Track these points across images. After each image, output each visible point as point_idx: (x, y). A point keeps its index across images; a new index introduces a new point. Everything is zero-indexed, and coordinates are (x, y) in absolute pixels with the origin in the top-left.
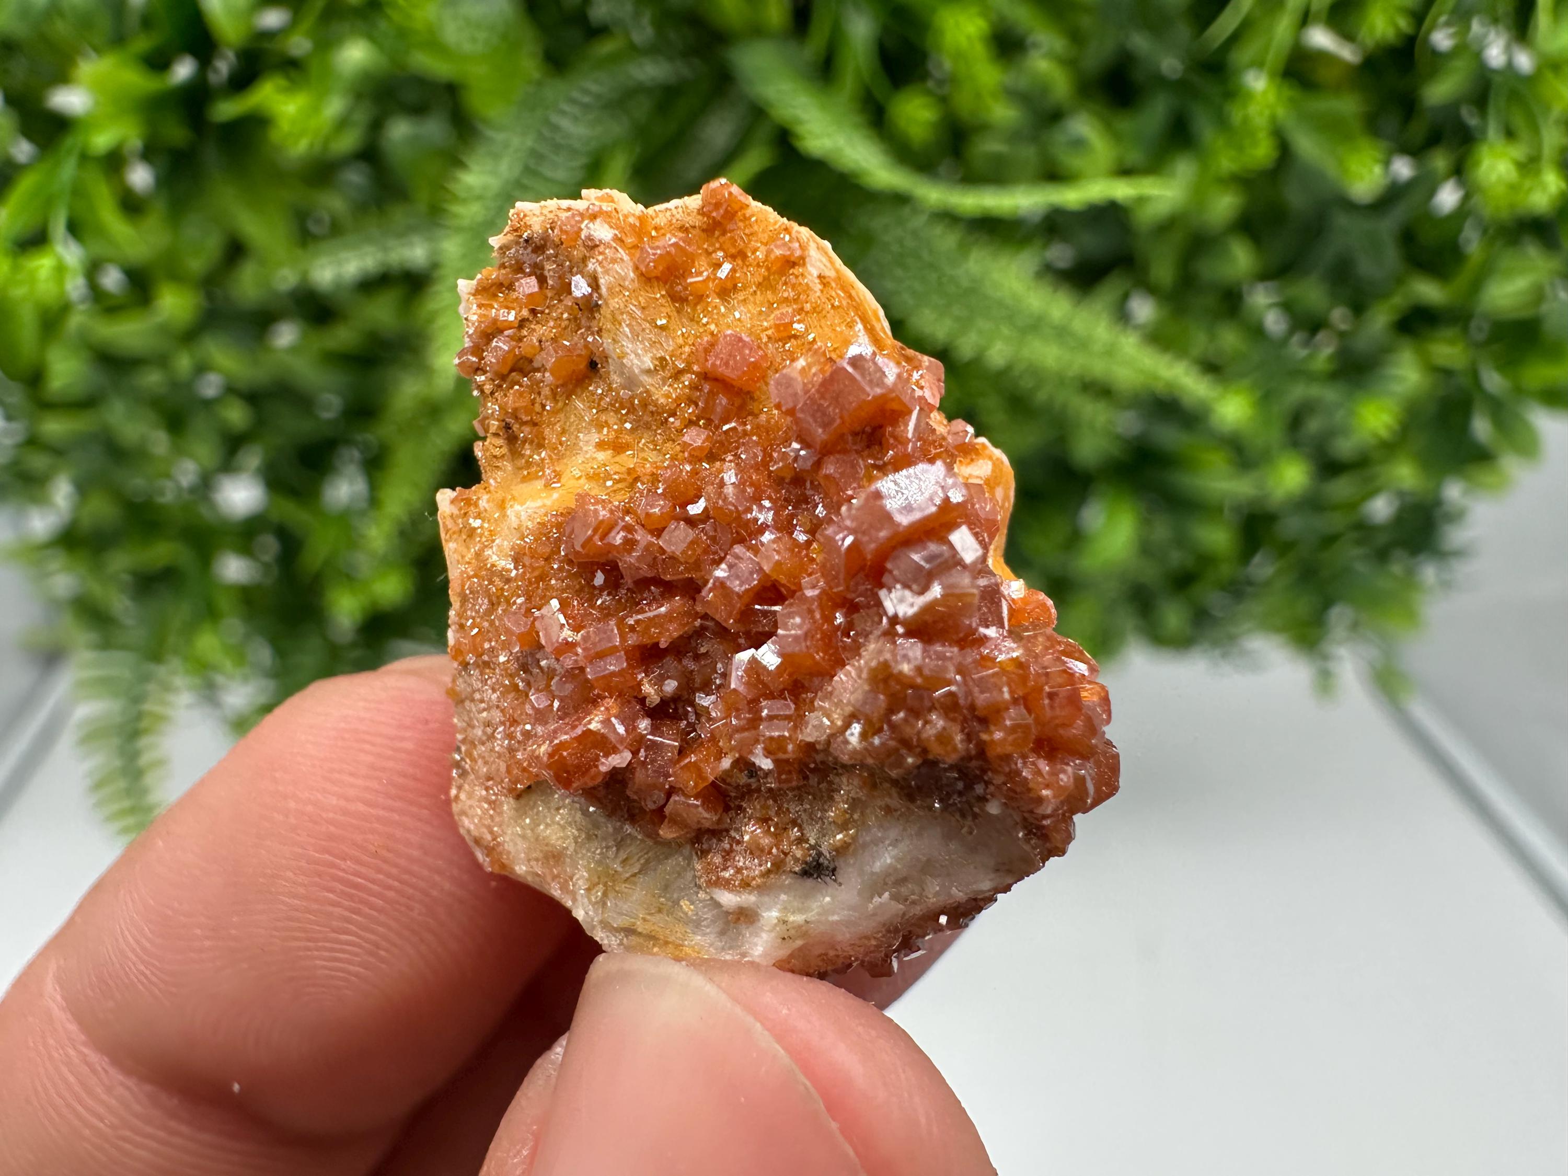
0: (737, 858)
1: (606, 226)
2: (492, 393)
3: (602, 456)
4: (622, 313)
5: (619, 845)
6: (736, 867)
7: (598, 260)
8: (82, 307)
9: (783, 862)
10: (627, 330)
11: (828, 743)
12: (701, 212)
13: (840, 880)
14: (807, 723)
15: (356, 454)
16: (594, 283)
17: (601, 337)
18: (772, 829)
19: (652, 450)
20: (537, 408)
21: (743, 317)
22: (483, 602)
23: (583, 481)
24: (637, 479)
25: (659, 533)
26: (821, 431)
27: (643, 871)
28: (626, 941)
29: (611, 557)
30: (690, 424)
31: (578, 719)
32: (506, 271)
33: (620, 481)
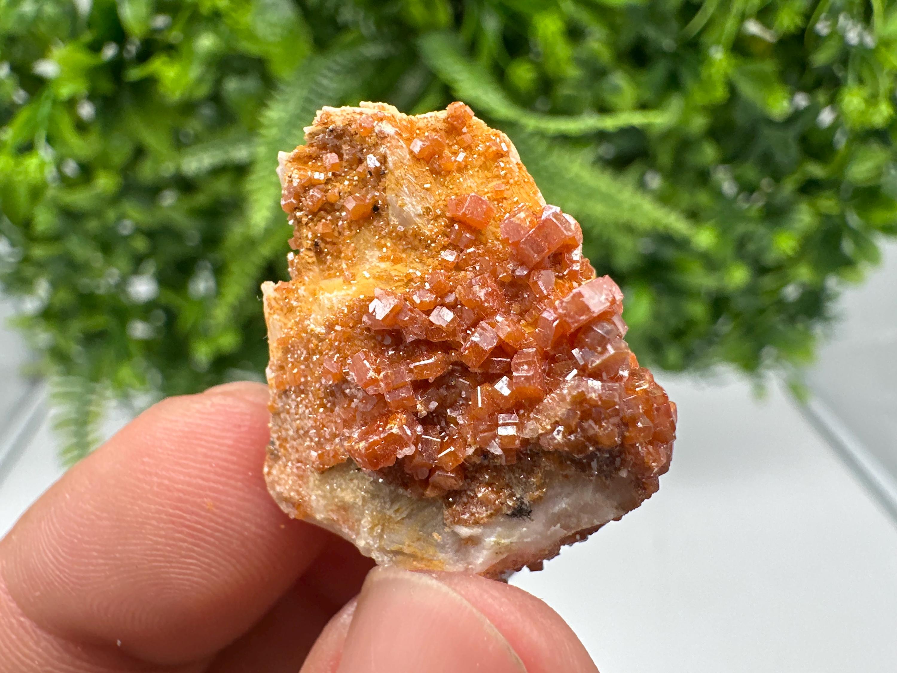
0: (472, 507)
1: (390, 126)
2: (307, 224)
3: (383, 265)
4: (403, 179)
5: (393, 502)
6: (471, 512)
7: (387, 146)
9: (501, 509)
10: (406, 189)
11: (538, 438)
12: (446, 120)
13: (533, 518)
14: (526, 428)
15: (209, 265)
16: (383, 160)
17: (385, 192)
18: (495, 489)
19: (418, 263)
20: (336, 234)
21: (472, 185)
22: (302, 353)
23: (371, 280)
24: (411, 280)
25: (428, 313)
26: (536, 255)
27: (409, 516)
28: (394, 558)
29: (396, 327)
30: (444, 248)
31: (380, 426)
32: (314, 149)
33: (399, 281)
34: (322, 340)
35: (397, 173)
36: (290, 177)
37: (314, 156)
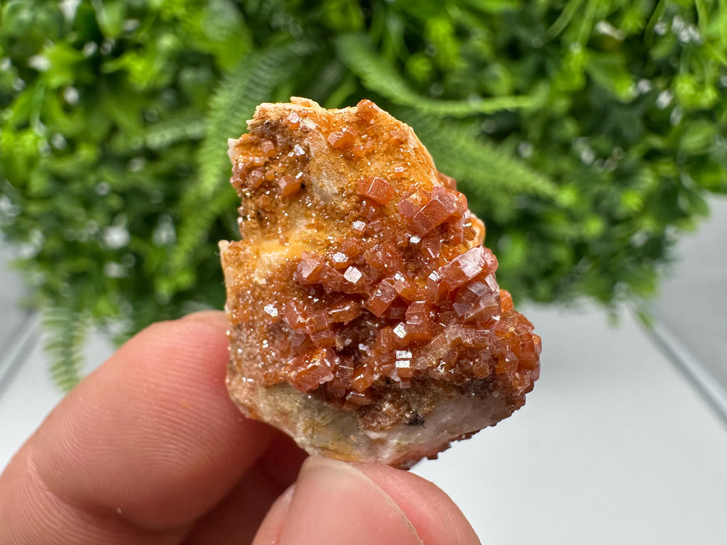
0: (379, 418)
1: (312, 121)
2: (251, 198)
3: (309, 232)
4: (322, 166)
5: (319, 412)
6: (378, 421)
7: (309, 139)
8: (45, 155)
9: (400, 419)
10: (325, 174)
11: (427, 371)
12: (357, 114)
13: (425, 426)
14: (418, 362)
15: (170, 218)
16: (307, 150)
17: (309, 175)
18: (396, 405)
19: (336, 231)
20: (274, 205)
21: (378, 167)
22: (249, 298)
23: (300, 243)
24: (330, 245)
25: (343, 271)
26: (425, 229)
27: (333, 422)
28: (322, 452)
29: (320, 282)
30: (355, 219)
31: (306, 359)
32: (255, 137)
33: (321, 245)
34: (263, 289)
35: (318, 161)
36: (237, 160)
37: (255, 142)
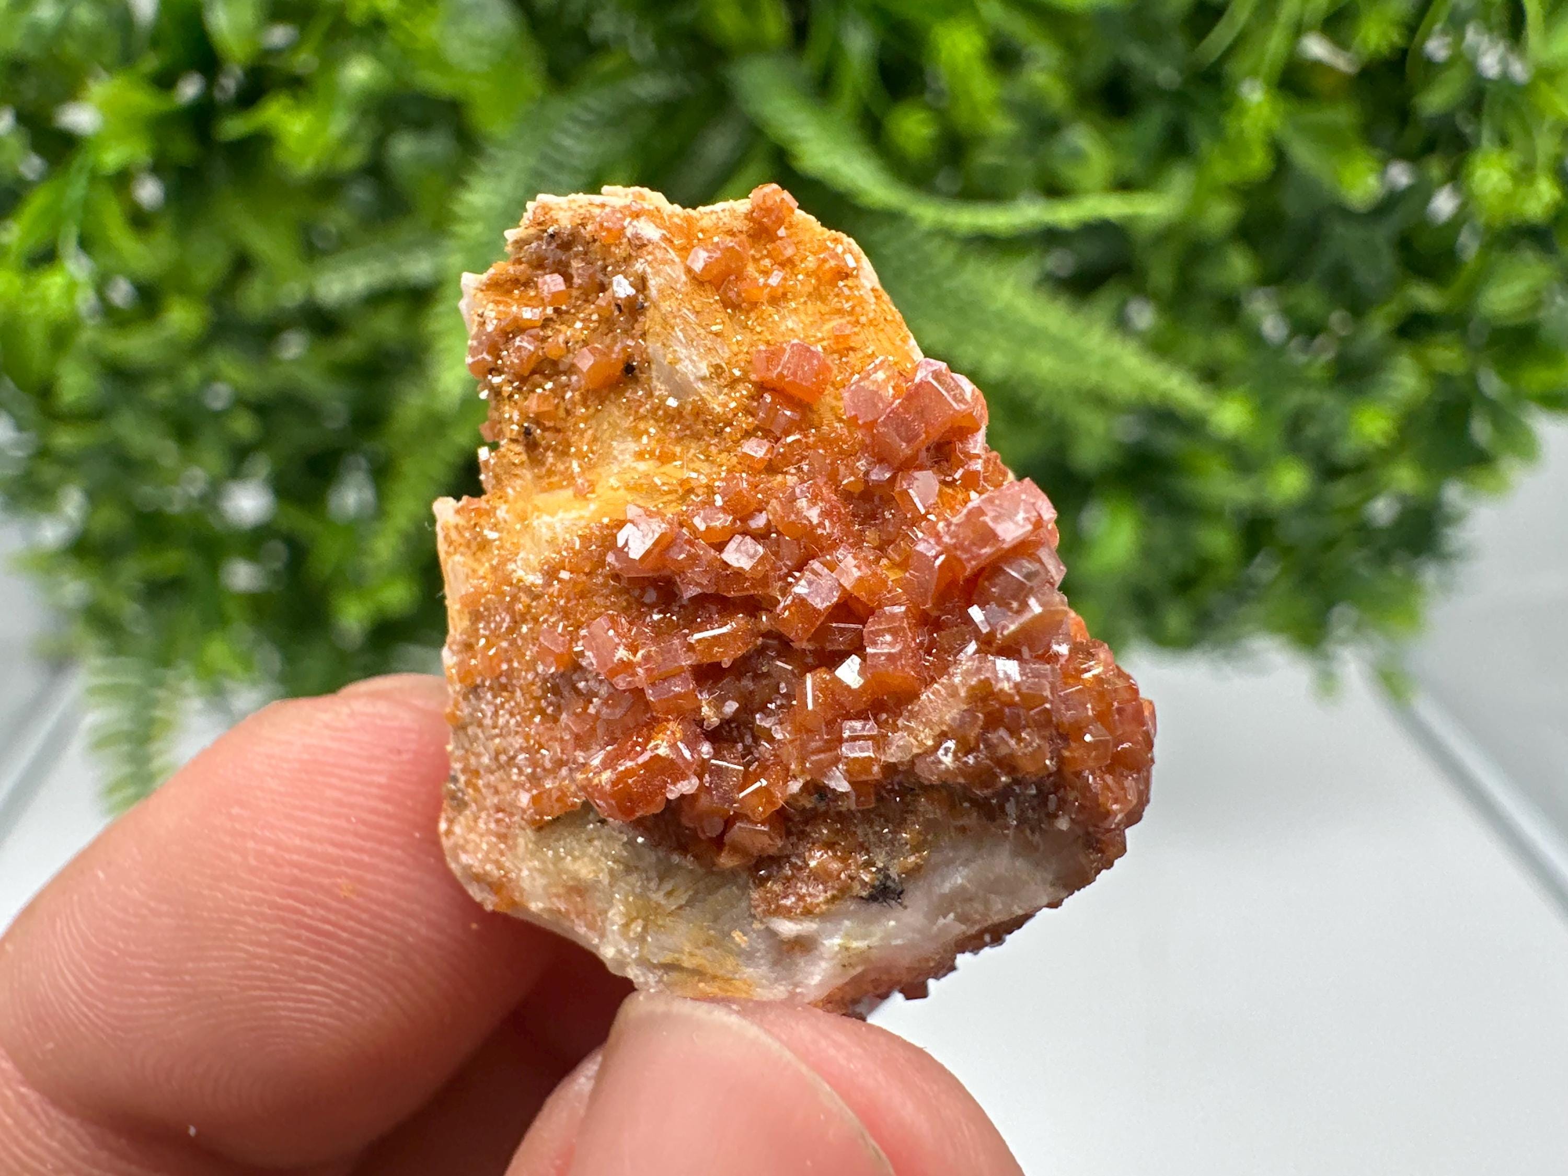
0: (799, 885)
1: (652, 225)
2: (511, 396)
3: (642, 466)
4: (675, 317)
5: (661, 879)
6: (798, 894)
7: (647, 261)
8: (91, 318)
9: (849, 888)
10: (680, 335)
11: (912, 763)
12: (749, 217)
13: (905, 903)
14: (891, 744)
15: (363, 462)
16: (641, 284)
17: (645, 340)
18: (839, 854)
19: (703, 461)
20: (562, 413)
21: (795, 327)
22: (503, 620)
23: (622, 492)
24: (691, 491)
25: (720, 547)
26: (904, 445)
27: (690, 903)
28: (665, 977)
29: (666, 572)
30: (748, 434)
31: (637, 744)
32: (523, 267)
33: (669, 492)
34: (537, 597)
35: (665, 306)
36: (481, 316)
37: (523, 279)
